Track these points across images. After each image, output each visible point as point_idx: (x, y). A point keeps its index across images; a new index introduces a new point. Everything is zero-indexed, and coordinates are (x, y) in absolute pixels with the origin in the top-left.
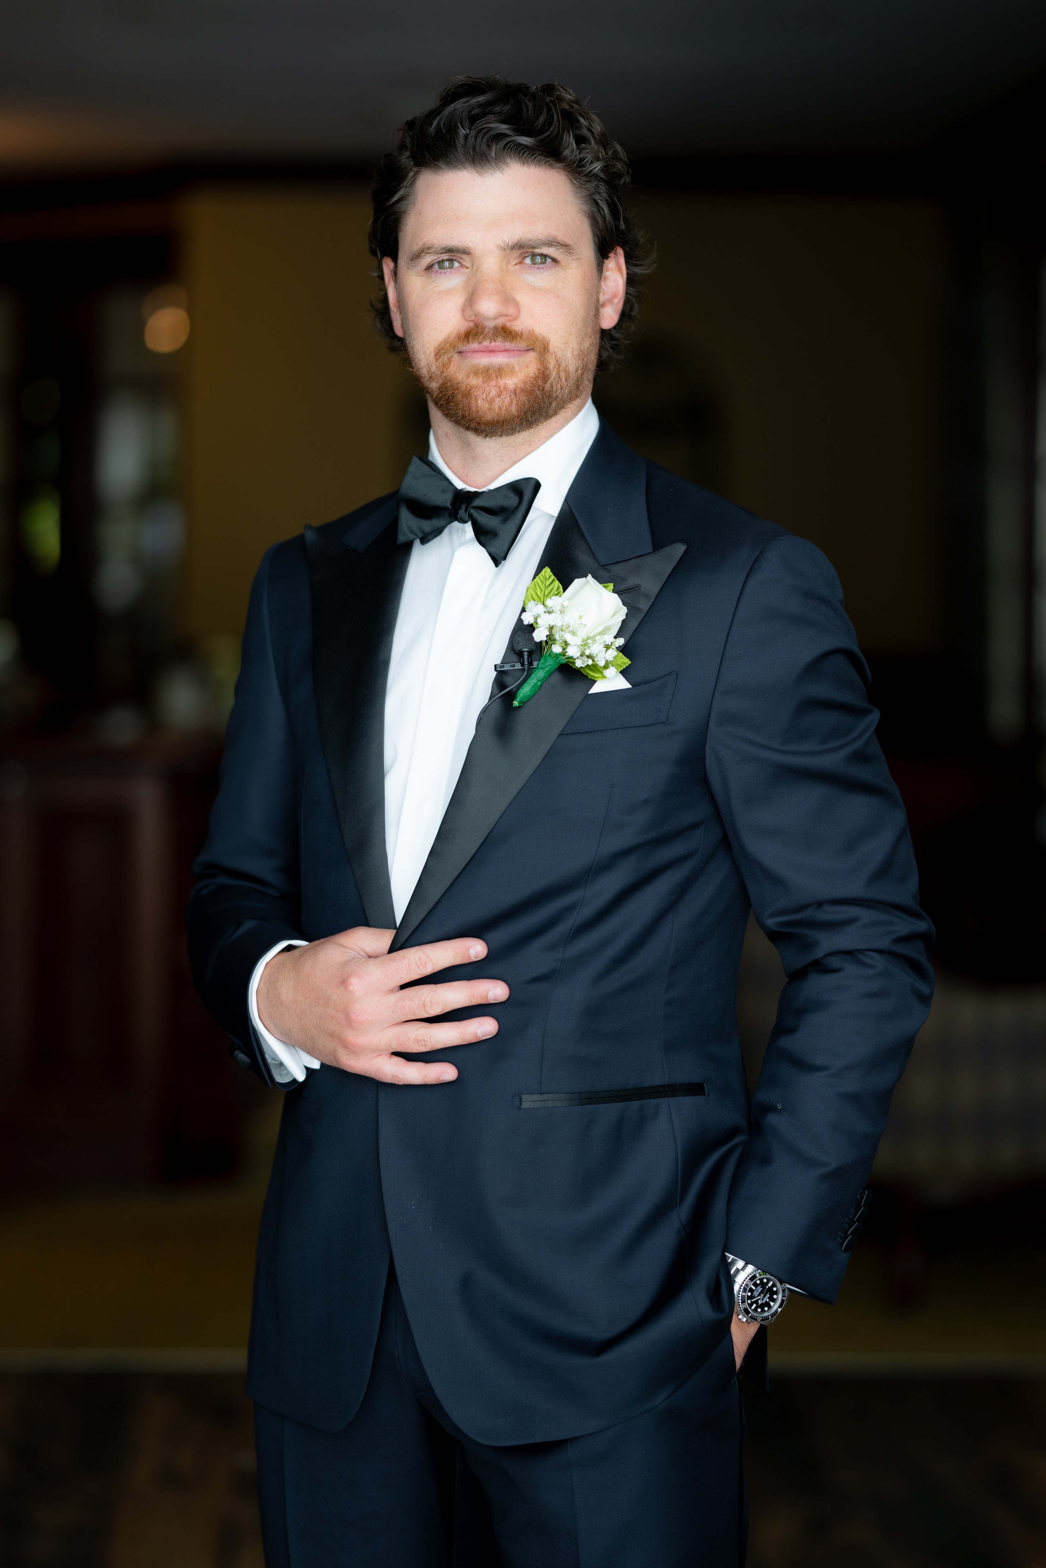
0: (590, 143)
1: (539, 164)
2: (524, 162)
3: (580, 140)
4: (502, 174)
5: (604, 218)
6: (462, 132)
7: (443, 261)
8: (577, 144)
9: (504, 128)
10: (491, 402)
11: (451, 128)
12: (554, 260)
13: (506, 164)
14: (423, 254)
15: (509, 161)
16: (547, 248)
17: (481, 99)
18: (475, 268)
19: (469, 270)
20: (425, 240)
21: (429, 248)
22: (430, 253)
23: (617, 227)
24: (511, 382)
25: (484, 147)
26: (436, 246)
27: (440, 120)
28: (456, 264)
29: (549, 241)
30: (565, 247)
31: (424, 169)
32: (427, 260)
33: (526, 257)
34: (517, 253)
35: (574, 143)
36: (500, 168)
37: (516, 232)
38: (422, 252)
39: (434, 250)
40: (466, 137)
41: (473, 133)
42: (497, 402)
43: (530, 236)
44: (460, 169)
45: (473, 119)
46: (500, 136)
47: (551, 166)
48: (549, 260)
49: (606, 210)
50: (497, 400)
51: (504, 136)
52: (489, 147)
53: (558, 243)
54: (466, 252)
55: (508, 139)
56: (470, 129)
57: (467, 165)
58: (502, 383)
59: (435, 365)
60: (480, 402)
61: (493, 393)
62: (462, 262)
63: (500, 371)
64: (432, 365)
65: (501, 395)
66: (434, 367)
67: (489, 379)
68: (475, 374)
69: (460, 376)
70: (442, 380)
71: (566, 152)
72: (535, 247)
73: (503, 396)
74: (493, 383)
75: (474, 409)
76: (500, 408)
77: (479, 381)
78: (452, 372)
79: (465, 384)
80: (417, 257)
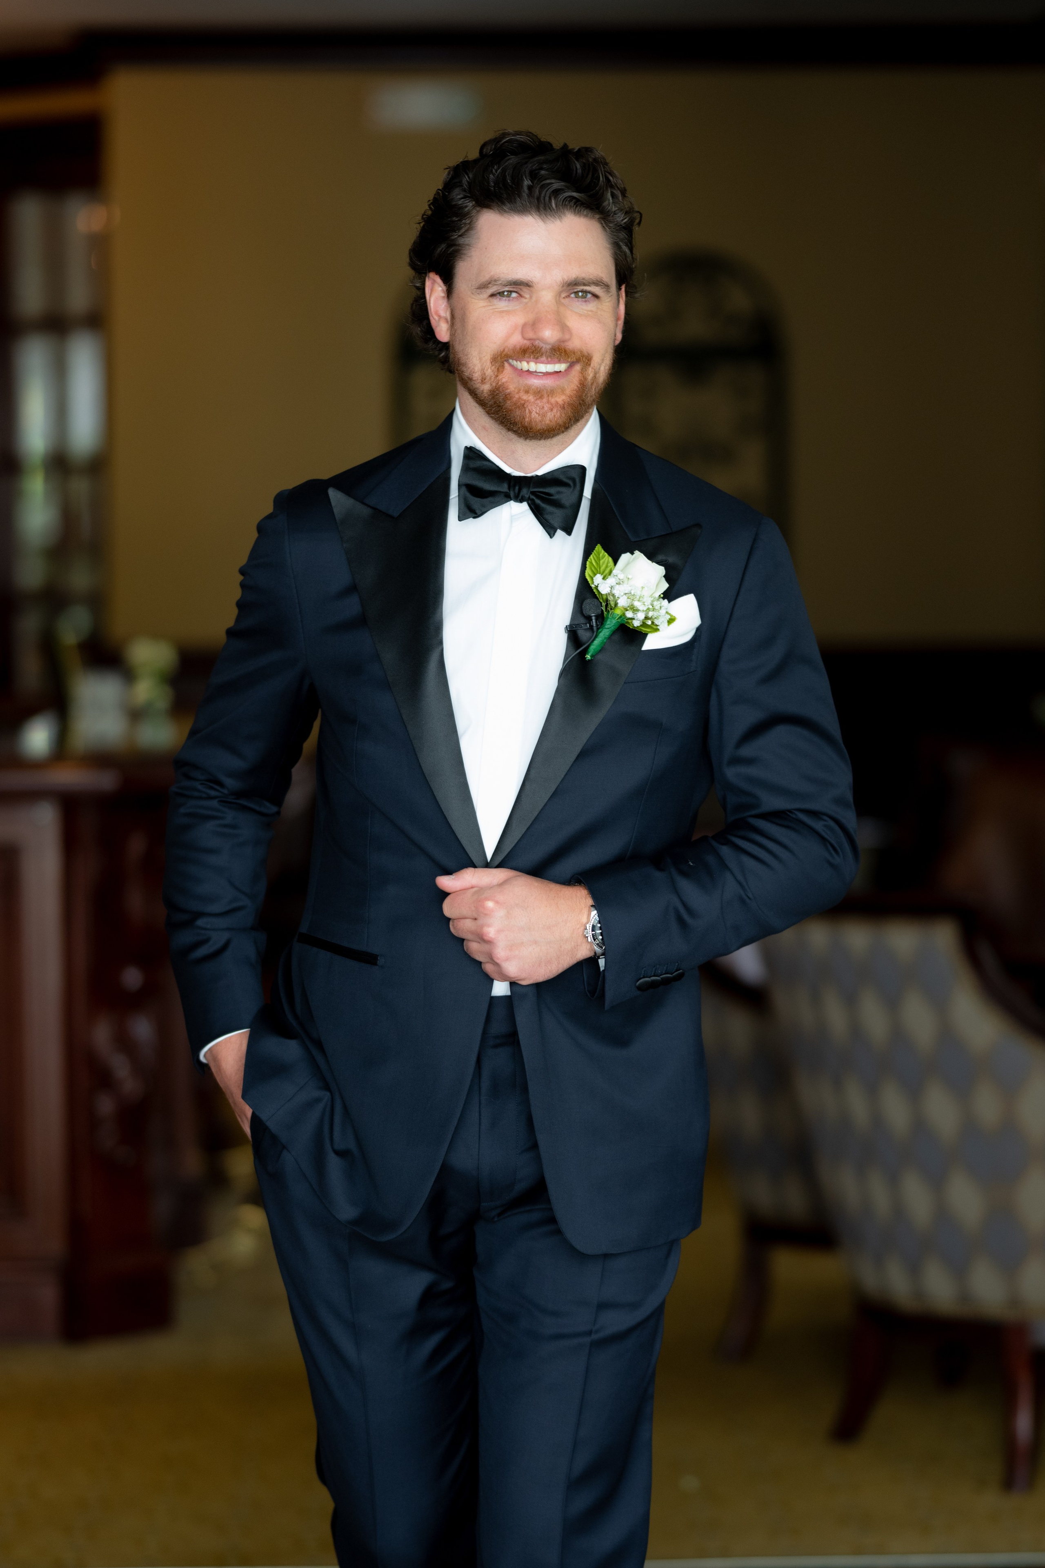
0: (618, 198)
1: (586, 216)
2: (577, 213)
3: (613, 196)
4: (561, 221)
6: (527, 182)
7: (504, 292)
8: (612, 199)
9: (561, 184)
10: (544, 415)
11: (516, 179)
12: (596, 296)
13: (563, 214)
14: (490, 285)
15: (566, 211)
16: (595, 287)
17: (540, 158)
18: (534, 298)
19: (526, 300)
20: (492, 274)
21: (495, 281)
22: (497, 285)
24: (560, 399)
25: (547, 199)
26: (500, 279)
27: (504, 171)
28: (514, 295)
29: (597, 281)
30: (607, 286)
31: (485, 210)
32: (493, 289)
33: (573, 292)
34: (568, 289)
35: (610, 199)
36: (560, 218)
37: (574, 272)
38: (489, 283)
39: (500, 282)
40: (530, 189)
41: (537, 187)
42: (550, 416)
43: (583, 275)
44: (526, 215)
45: (533, 175)
46: (557, 192)
47: (593, 218)
48: (589, 296)
49: (628, 253)
50: (549, 414)
51: (561, 191)
52: (550, 200)
53: (603, 283)
54: (527, 285)
55: (565, 194)
56: (532, 182)
57: (533, 213)
58: (553, 400)
59: (489, 370)
60: (534, 415)
61: (546, 408)
62: (522, 293)
63: (552, 392)
64: (487, 370)
65: (552, 410)
66: (489, 372)
67: (541, 397)
68: (527, 392)
69: (512, 388)
70: (494, 384)
71: (606, 203)
72: (585, 285)
73: (555, 410)
74: (545, 400)
75: (527, 420)
76: (550, 421)
77: (531, 398)
78: (504, 380)
79: (517, 396)
80: (483, 286)
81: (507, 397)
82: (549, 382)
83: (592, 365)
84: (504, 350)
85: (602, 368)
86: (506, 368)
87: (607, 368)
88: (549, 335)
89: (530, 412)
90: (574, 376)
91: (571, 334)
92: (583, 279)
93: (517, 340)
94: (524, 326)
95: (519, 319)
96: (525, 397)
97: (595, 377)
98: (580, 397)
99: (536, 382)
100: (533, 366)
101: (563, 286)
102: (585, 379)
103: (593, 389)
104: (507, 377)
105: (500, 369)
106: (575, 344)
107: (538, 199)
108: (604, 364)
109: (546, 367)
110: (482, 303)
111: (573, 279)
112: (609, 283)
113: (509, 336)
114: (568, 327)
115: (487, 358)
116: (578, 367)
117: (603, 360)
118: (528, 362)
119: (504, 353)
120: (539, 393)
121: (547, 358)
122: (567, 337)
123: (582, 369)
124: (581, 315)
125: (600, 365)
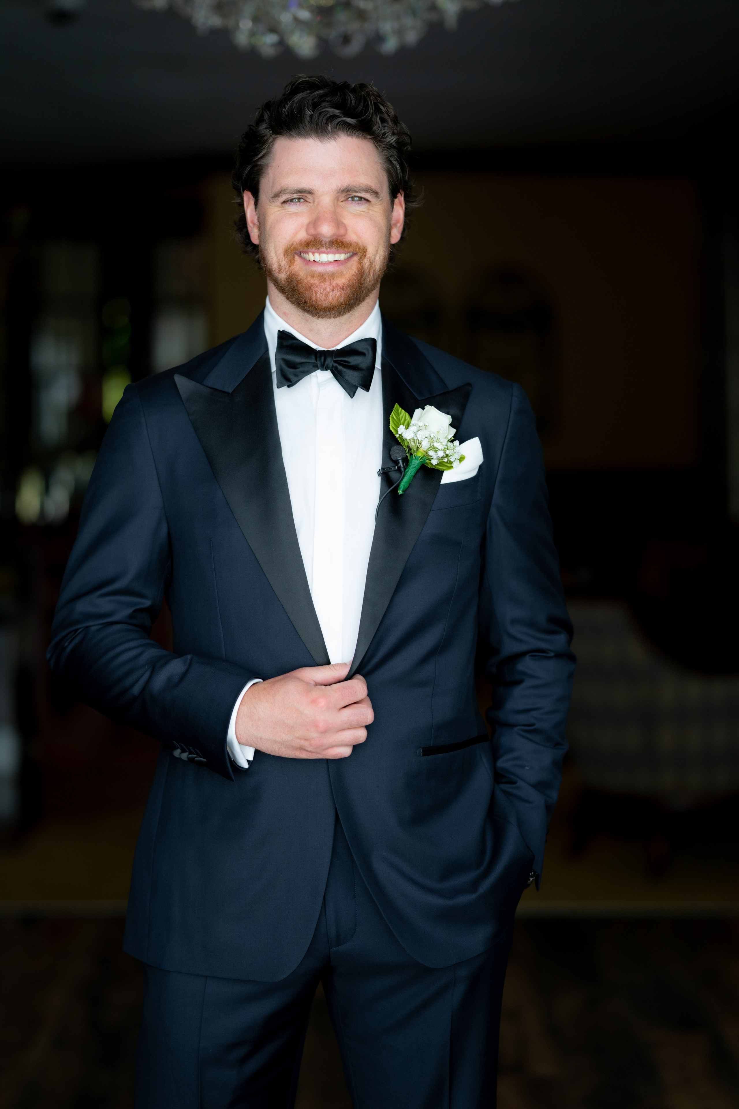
0: (388, 123)
1: (358, 137)
2: (351, 135)
3: (383, 121)
4: (336, 142)
5: (396, 172)
6: (308, 113)
7: (294, 199)
8: (381, 123)
9: (336, 112)
10: (328, 295)
11: (301, 110)
12: (367, 201)
13: (338, 136)
14: (281, 194)
15: (340, 133)
16: (365, 194)
17: (321, 92)
18: (316, 203)
19: (311, 205)
20: (282, 185)
21: (285, 190)
22: (286, 193)
23: (404, 178)
24: (340, 281)
25: (324, 124)
26: (290, 189)
27: (292, 104)
28: (302, 200)
29: (367, 189)
30: (376, 194)
31: (280, 137)
32: (284, 198)
33: (349, 198)
34: (344, 195)
35: (380, 123)
36: (334, 138)
37: (345, 181)
38: (280, 192)
39: (289, 191)
40: (311, 116)
41: (317, 114)
42: (332, 295)
43: (354, 184)
44: (307, 138)
45: (315, 106)
46: (333, 117)
47: (365, 138)
48: (363, 201)
49: (398, 167)
51: (337, 117)
52: (327, 124)
53: (370, 190)
54: (310, 192)
55: (340, 119)
56: (313, 112)
57: (313, 136)
58: (334, 283)
59: (284, 262)
60: (319, 295)
61: (328, 289)
62: (307, 199)
63: (332, 276)
64: (282, 262)
65: (333, 290)
66: (284, 263)
67: (324, 280)
68: (313, 277)
69: (302, 274)
70: (288, 273)
71: (375, 128)
72: (356, 192)
73: (335, 291)
74: (327, 283)
75: (314, 299)
76: (333, 299)
77: (316, 281)
78: (296, 269)
79: (306, 281)
80: (276, 195)
81: (299, 282)
82: (331, 268)
83: (367, 256)
84: (292, 244)
85: (377, 258)
86: (296, 259)
87: (382, 257)
88: (326, 230)
89: (316, 293)
90: (353, 264)
91: (346, 230)
92: (354, 187)
93: (302, 236)
94: (308, 224)
95: (305, 220)
96: (311, 281)
97: (371, 265)
98: (359, 281)
99: (320, 269)
100: (317, 257)
101: (338, 193)
102: (362, 267)
103: (371, 275)
104: (298, 266)
105: (292, 262)
106: (351, 237)
107: (317, 124)
108: (378, 255)
109: (328, 257)
110: (276, 209)
111: (345, 187)
112: (379, 191)
113: (296, 233)
114: (344, 224)
115: (281, 251)
116: (356, 258)
117: (377, 251)
118: (313, 253)
119: (293, 247)
120: (322, 277)
121: (327, 249)
122: (342, 232)
123: (360, 259)
124: (355, 215)
125: (375, 255)
